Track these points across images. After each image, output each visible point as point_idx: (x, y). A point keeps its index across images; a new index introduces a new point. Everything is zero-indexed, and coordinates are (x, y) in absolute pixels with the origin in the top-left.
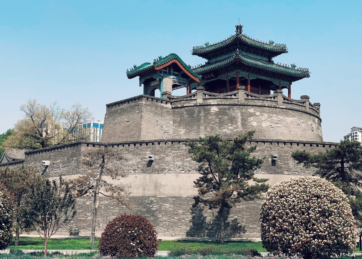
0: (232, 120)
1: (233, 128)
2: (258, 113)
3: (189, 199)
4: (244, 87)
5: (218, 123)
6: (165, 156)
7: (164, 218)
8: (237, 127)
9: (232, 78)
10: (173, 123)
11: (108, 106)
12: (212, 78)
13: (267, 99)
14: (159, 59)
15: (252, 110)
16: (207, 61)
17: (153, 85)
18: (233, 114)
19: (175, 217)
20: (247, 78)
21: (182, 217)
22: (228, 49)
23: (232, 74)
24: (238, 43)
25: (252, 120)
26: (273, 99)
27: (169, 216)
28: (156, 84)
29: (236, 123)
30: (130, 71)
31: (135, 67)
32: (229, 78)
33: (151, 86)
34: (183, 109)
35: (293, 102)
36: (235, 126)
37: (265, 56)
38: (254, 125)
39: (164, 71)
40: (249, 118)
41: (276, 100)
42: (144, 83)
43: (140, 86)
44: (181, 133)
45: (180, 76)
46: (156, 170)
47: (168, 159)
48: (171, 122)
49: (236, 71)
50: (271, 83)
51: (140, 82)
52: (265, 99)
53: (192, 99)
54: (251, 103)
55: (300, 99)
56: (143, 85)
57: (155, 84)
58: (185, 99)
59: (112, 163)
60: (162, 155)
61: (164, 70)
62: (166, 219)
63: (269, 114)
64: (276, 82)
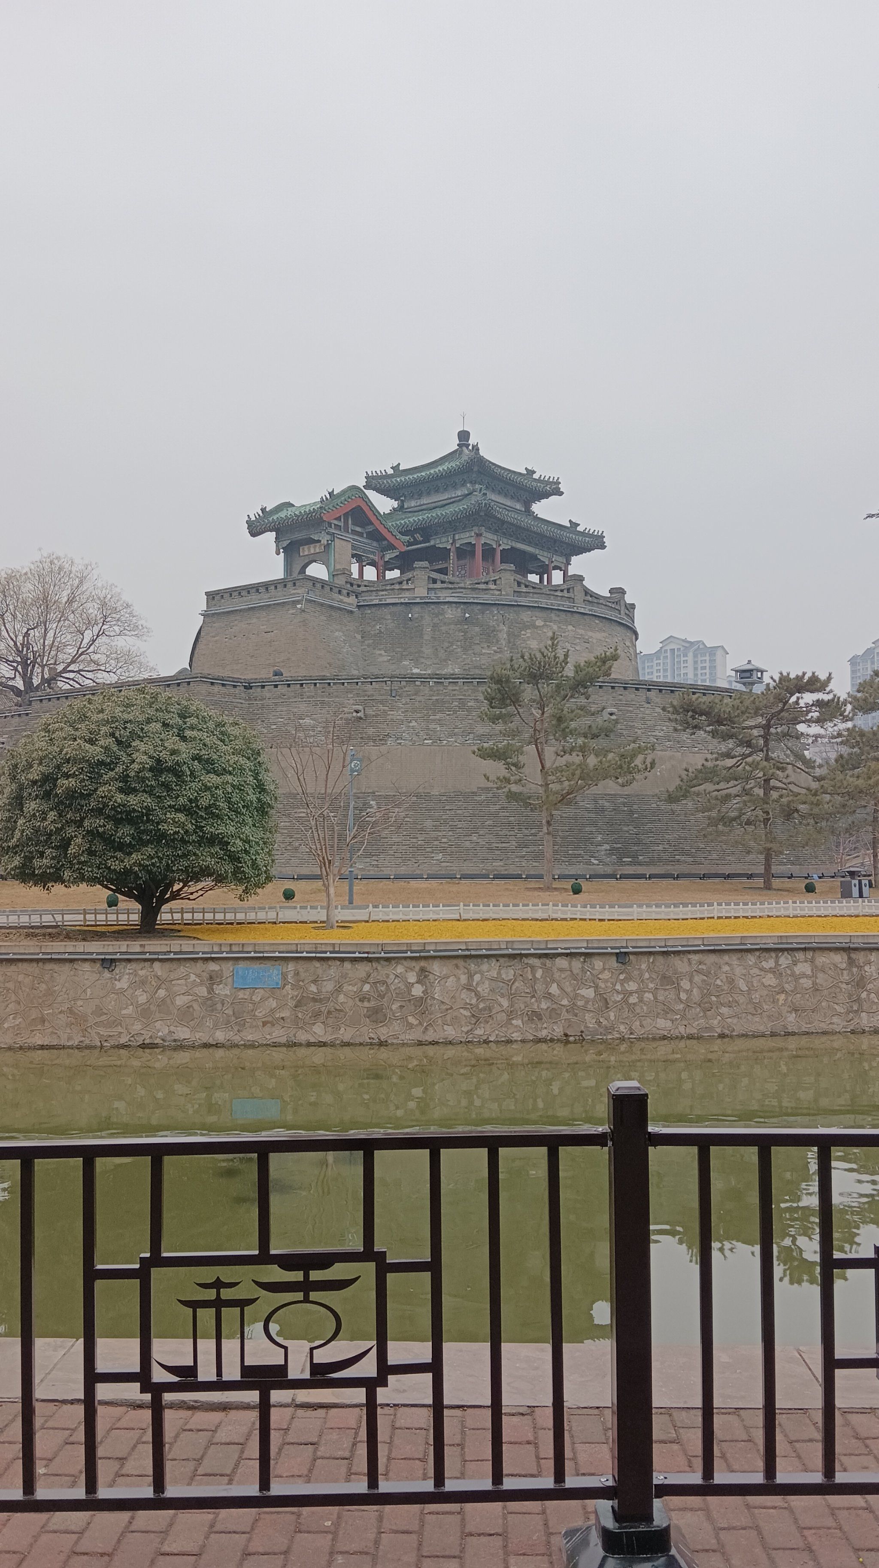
0: (489, 635)
1: (492, 652)
2: (539, 623)
3: (445, 798)
4: (512, 565)
5: (461, 641)
6: (386, 708)
7: (395, 839)
8: (498, 650)
9: (461, 545)
10: (362, 637)
11: (211, 596)
12: (416, 542)
13: (556, 594)
14: (328, 497)
15: (526, 616)
16: (395, 504)
17: (306, 553)
18: (492, 623)
19: (418, 836)
20: (495, 547)
21: (434, 834)
22: (450, 482)
23: (465, 537)
24: (476, 469)
25: (528, 635)
26: (565, 594)
27: (405, 833)
28: (315, 550)
29: (498, 641)
30: (253, 518)
31: (263, 510)
32: (458, 546)
33: (301, 554)
34: (386, 610)
35: (601, 601)
36: (496, 648)
37: (518, 501)
38: (531, 647)
39: (335, 525)
40: (523, 632)
41: (571, 595)
42: (285, 549)
43: (278, 553)
44: (381, 659)
45: (365, 536)
46: (369, 738)
47: (397, 715)
48: (359, 637)
49: (476, 529)
50: (534, 557)
51: (277, 546)
52: (552, 593)
53: (404, 587)
54: (523, 601)
55: (609, 595)
56: (282, 555)
57: (312, 551)
58: (388, 588)
59: (263, 721)
60: (381, 707)
61: (336, 522)
62: (397, 840)
63: (560, 625)
64: (544, 557)
